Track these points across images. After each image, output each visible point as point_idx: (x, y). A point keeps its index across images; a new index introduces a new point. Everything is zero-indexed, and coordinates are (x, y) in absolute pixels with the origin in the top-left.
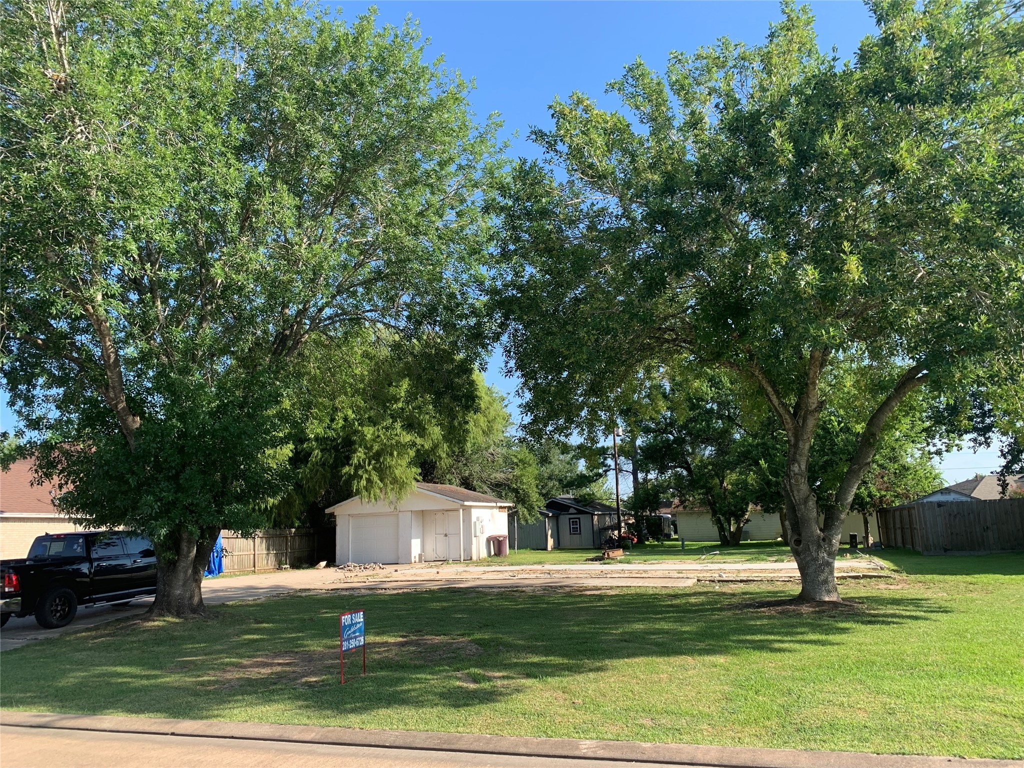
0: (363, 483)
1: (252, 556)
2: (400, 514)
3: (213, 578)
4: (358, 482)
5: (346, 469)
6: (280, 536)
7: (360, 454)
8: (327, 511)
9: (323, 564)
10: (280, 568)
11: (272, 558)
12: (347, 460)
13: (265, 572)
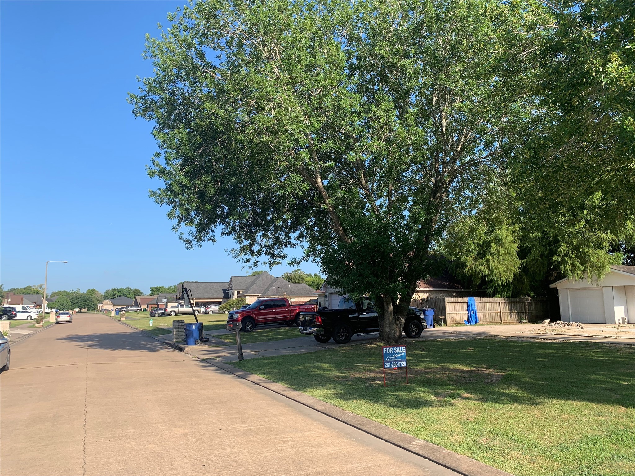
0: (569, 267)
1: (499, 314)
2: (604, 289)
3: (470, 325)
4: (565, 267)
5: (555, 258)
6: (519, 302)
7: (563, 248)
8: (552, 286)
9: (547, 321)
10: (521, 322)
11: (514, 316)
12: (553, 253)
13: (510, 324)
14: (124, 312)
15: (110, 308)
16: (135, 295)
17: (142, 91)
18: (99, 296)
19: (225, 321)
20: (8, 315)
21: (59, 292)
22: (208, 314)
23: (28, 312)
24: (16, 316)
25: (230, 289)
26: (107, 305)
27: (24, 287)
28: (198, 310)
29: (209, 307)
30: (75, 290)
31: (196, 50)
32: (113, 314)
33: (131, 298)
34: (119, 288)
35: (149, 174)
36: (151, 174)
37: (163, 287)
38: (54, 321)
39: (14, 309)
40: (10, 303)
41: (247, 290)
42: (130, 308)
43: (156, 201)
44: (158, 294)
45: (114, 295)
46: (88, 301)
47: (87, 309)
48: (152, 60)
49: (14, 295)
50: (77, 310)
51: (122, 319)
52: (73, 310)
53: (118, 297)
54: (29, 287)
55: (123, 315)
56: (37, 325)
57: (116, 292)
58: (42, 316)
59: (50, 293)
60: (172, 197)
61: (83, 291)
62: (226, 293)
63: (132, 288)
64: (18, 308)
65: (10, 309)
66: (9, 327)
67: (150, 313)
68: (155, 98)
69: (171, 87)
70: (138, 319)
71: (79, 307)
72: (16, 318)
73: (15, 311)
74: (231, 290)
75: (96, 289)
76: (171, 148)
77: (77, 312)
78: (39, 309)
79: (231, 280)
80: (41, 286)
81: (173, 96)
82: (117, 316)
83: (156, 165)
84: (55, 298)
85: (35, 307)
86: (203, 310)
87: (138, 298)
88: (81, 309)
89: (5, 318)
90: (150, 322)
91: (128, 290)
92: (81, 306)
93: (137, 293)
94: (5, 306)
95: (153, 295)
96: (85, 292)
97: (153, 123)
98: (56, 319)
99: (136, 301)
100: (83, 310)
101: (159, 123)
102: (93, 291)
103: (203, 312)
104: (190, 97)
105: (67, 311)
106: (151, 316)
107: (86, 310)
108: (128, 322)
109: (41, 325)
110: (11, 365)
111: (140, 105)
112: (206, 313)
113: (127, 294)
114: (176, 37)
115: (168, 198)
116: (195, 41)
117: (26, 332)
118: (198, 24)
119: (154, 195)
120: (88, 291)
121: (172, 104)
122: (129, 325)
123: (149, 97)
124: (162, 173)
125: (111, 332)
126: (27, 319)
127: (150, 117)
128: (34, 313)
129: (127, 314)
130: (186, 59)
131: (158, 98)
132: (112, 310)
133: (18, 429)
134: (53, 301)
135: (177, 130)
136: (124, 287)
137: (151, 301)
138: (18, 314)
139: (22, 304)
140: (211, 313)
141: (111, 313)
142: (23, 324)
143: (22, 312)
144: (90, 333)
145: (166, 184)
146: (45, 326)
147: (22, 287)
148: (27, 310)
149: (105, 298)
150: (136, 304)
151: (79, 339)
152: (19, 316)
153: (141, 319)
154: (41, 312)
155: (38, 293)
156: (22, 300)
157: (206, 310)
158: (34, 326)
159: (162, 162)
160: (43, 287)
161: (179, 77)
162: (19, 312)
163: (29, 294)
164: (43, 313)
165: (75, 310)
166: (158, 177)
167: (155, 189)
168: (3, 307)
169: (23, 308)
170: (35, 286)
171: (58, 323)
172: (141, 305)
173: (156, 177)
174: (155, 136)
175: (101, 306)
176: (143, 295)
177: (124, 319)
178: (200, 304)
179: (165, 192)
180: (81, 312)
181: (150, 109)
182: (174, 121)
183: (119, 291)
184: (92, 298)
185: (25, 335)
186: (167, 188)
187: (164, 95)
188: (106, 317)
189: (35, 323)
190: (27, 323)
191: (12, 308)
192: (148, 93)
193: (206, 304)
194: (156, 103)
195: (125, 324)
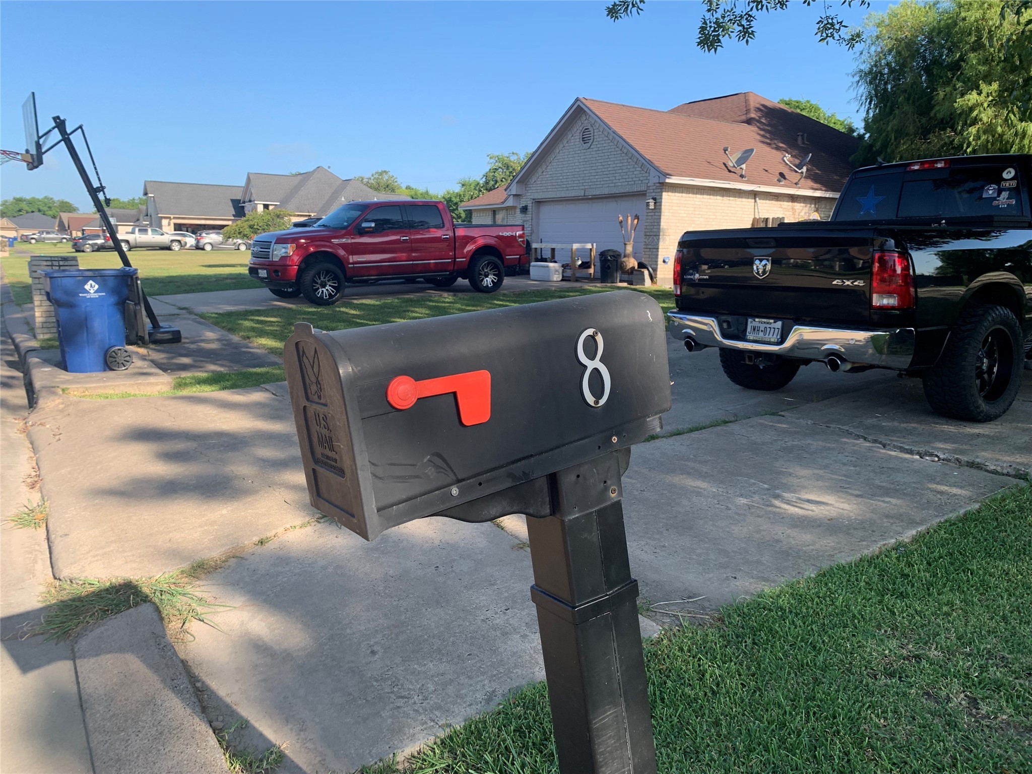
19: (241, 265)
22: (203, 249)
25: (247, 199)
28: (179, 241)
29: (204, 235)
41: (284, 202)
45: (20, 211)
57: (23, 205)
62: (239, 209)
63: (56, 199)
74: (250, 201)
79: (249, 180)
86: (190, 241)
103: (191, 246)
112: (199, 248)
113: (45, 209)
140: (208, 248)
157: (198, 241)
172: (71, 229)
178: (185, 229)
183: (30, 202)
193: (196, 229)
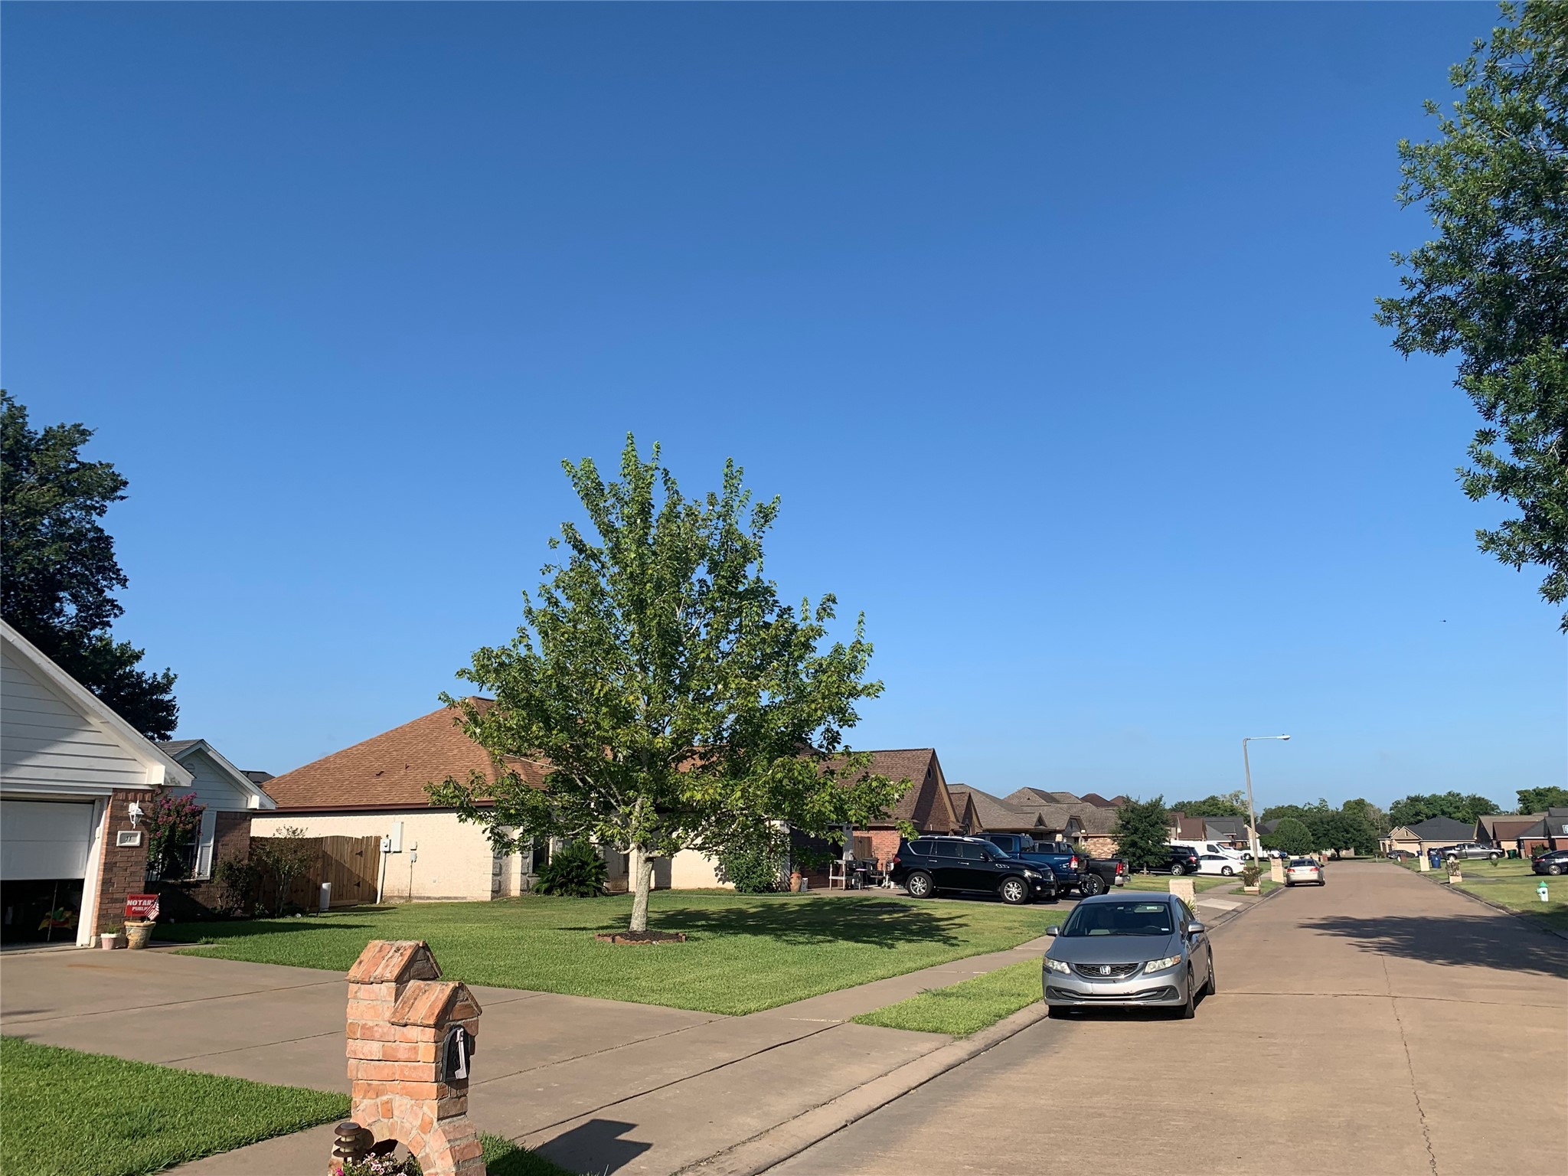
14: (1452, 859)
15: (1413, 848)
16: (1476, 814)
17: (1412, 286)
18: (1377, 816)
20: (1182, 864)
21: (1279, 808)
23: (1223, 858)
24: (1198, 866)
26: (1401, 841)
27: (1202, 800)
30: (1316, 804)
31: (1548, 124)
32: (1424, 864)
33: (1464, 821)
34: (1427, 795)
35: (1470, 491)
36: (1475, 490)
37: (1555, 788)
38: (1282, 879)
39: (1192, 850)
40: (1181, 837)
42: (1467, 850)
43: (1504, 558)
44: (1544, 809)
46: (1352, 830)
47: (1352, 850)
48: (1427, 200)
49: (1186, 817)
50: (1329, 853)
51: (1452, 880)
52: (1320, 854)
53: (1428, 817)
54: (1213, 798)
55: (1454, 867)
56: (1247, 889)
58: (1255, 868)
59: (1261, 813)
60: (1549, 542)
61: (1336, 805)
64: (1201, 847)
65: (1184, 851)
66: (1193, 892)
67: (1531, 863)
68: (1450, 291)
69: (1490, 248)
70: (1500, 880)
71: (1332, 845)
72: (1199, 871)
73: (1196, 854)
75: (1368, 801)
76: (1521, 408)
77: (1330, 859)
78: (1241, 850)
80: (1236, 796)
81: (1502, 270)
82: (1437, 871)
83: (1486, 461)
84: (1272, 824)
85: (1232, 844)
87: (1487, 821)
88: (1337, 851)
89: (1177, 870)
90: (1540, 890)
91: (1453, 799)
92: (1336, 842)
93: (1480, 807)
94: (1175, 843)
95: (1527, 811)
96: (1341, 809)
97: (1456, 356)
98: (1288, 876)
99: (1482, 831)
100: (1343, 853)
101: (1472, 351)
102: (1360, 803)
104: (1552, 257)
105: (1307, 857)
106: (1538, 874)
107: (1351, 853)
108: (1472, 888)
109: (1256, 888)
110: (1218, 982)
111: (1412, 321)
114: (1483, 116)
115: (1540, 545)
116: (1541, 104)
117: (1229, 906)
118: (1542, 57)
119: (1492, 541)
120: (1347, 805)
121: (1501, 294)
122: (1477, 898)
123: (1435, 294)
124: (1508, 480)
125: (1431, 914)
126: (1222, 874)
127: (1445, 344)
128: (1234, 859)
129: (1465, 866)
130: (1524, 162)
131: (1460, 289)
132: (1420, 853)
133: (1273, 1143)
134: (1269, 832)
135: (1531, 358)
136: (1443, 793)
137: (1529, 829)
138: (1202, 862)
139: (1206, 839)
141: (1419, 861)
142: (1216, 885)
143: (1210, 858)
144: (1379, 915)
145: (1524, 507)
146: (1265, 891)
147: (1198, 800)
148: (1218, 852)
149: (1395, 821)
150: (1484, 838)
151: (1354, 928)
152: (1206, 866)
153: (1509, 880)
154: (1247, 857)
155: (1233, 812)
156: (1204, 829)
158: (1240, 891)
159: (1502, 451)
160: (1242, 797)
161: (1507, 213)
162: (1204, 857)
163: (1215, 815)
164: (1256, 860)
165: (1324, 852)
166: (1498, 493)
167: (1494, 527)
168: (1171, 847)
169: (1210, 848)
170: (1224, 796)
171: (1291, 884)
173: (1493, 496)
174: (1469, 390)
175: (1387, 842)
176: (1499, 814)
177: (1459, 879)
179: (1525, 528)
180: (1339, 859)
181: (1439, 325)
182: (1519, 335)
184: (1360, 823)
185: (1228, 912)
186: (1528, 518)
187: (1475, 278)
188: (1408, 872)
189: (1242, 883)
190: (1226, 883)
191: (1188, 848)
192: (1428, 286)
194: (1454, 304)
195: (1464, 892)
